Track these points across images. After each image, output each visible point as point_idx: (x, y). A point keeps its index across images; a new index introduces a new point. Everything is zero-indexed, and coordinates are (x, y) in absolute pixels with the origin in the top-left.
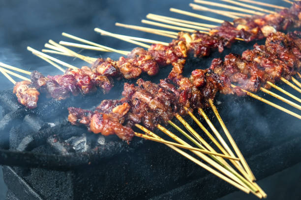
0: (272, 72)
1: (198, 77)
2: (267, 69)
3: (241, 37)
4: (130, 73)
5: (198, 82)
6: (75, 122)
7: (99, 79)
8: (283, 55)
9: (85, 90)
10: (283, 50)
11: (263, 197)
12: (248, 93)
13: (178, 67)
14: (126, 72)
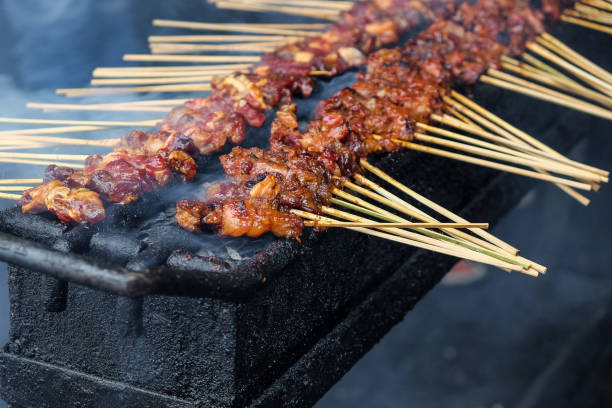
0: (416, 107)
1: (337, 124)
2: (407, 105)
3: (318, 69)
4: (208, 142)
5: (337, 133)
6: (195, 225)
7: (176, 156)
8: (413, 82)
9: (162, 178)
10: (409, 74)
11: (540, 274)
12: (404, 144)
13: (290, 117)
14: (201, 141)
